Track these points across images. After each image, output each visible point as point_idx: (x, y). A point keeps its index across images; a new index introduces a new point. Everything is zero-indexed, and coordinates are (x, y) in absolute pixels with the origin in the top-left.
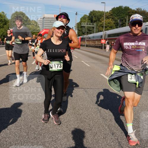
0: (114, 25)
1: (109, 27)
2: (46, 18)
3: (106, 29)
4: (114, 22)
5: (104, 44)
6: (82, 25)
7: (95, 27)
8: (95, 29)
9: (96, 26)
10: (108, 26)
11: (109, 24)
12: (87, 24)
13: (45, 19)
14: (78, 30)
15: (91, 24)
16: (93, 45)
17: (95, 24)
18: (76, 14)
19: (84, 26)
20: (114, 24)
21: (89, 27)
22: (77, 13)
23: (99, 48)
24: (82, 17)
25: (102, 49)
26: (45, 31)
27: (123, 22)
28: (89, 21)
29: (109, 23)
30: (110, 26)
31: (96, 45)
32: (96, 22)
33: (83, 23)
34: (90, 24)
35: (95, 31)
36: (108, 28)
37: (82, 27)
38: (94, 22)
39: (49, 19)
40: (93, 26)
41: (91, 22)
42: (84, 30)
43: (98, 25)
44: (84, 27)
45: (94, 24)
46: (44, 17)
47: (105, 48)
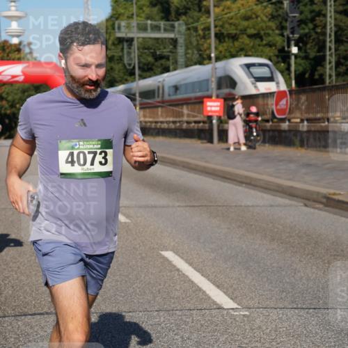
0: (273, 24)
1: (250, 36)
3: (237, 44)
4: (270, 9)
5: (219, 118)
6: (119, 35)
7: (181, 41)
8: (181, 50)
9: (190, 36)
10: (244, 31)
11: (245, 23)
12: (143, 28)
15: (162, 24)
16: (172, 126)
17: (180, 26)
19: (130, 35)
20: (273, 17)
21: (157, 39)
23: (200, 138)
25: (211, 141)
27: (316, 8)
28: (155, 9)
29: (247, 18)
30: (251, 31)
31: (185, 126)
32: (185, 14)
33: (123, 24)
34: (156, 28)
35: (181, 60)
36: (245, 40)
38: (179, 14)
40: (172, 36)
41: (162, 18)
42: (129, 53)
43: (196, 29)
44: (130, 41)
45: (176, 24)
47: (223, 135)
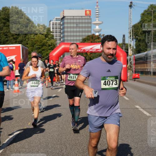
2: (68, 19)
13: (66, 21)
14: (137, 39)
18: (131, 6)
22: (131, 3)
24: (145, 11)
26: (63, 46)
33: (146, 24)
37: (144, 32)
39: (73, 19)
42: (148, 38)
44: (149, 32)
46: (64, 17)
